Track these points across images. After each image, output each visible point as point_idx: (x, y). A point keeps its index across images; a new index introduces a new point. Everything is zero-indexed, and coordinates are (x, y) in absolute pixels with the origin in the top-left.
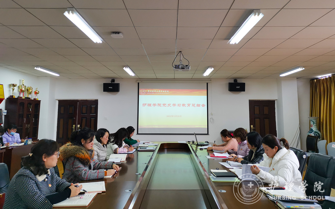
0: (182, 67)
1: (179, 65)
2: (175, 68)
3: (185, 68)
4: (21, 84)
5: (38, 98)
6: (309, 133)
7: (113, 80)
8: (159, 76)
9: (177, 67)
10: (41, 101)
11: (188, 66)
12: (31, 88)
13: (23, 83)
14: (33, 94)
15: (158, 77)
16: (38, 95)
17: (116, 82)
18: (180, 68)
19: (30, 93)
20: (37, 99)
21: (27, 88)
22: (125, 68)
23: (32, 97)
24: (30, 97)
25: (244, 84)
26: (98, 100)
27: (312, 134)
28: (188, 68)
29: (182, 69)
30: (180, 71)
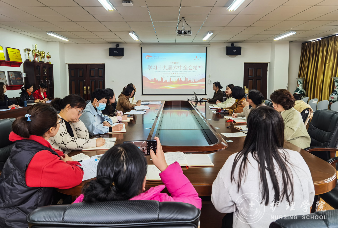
0: (184, 32)
1: (182, 31)
2: (179, 33)
3: (187, 33)
4: (35, 49)
5: (51, 61)
6: (296, 92)
7: (118, 45)
8: (161, 40)
9: (180, 32)
10: (53, 64)
11: (190, 32)
12: (43, 53)
13: (36, 48)
14: (46, 58)
15: (160, 42)
16: (50, 59)
17: (120, 47)
18: (183, 33)
19: (44, 58)
20: (50, 63)
21: (40, 53)
22: (130, 33)
23: (46, 60)
24: (44, 61)
25: (240, 48)
26: (104, 64)
27: (298, 93)
28: (190, 33)
29: (184, 34)
30: (183, 36)
